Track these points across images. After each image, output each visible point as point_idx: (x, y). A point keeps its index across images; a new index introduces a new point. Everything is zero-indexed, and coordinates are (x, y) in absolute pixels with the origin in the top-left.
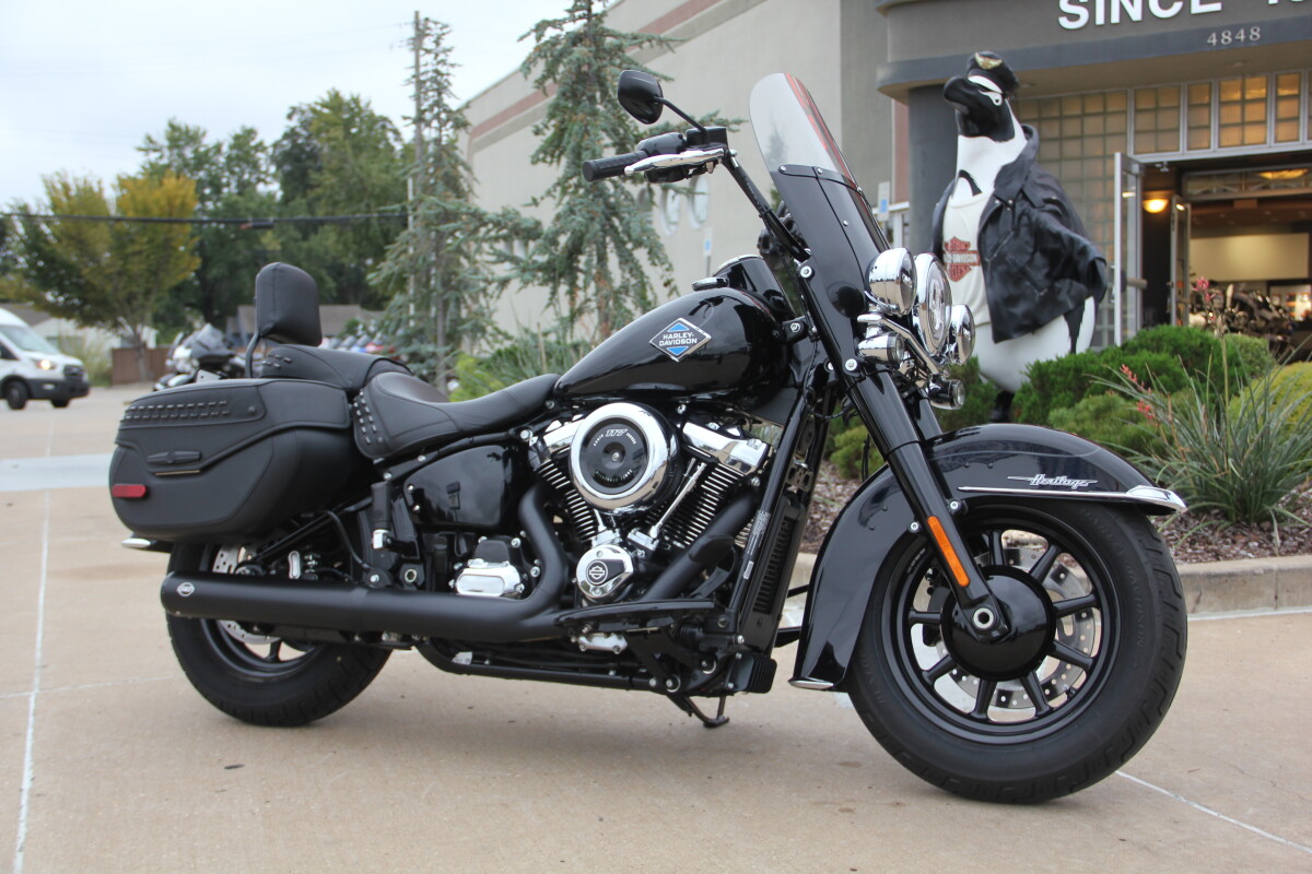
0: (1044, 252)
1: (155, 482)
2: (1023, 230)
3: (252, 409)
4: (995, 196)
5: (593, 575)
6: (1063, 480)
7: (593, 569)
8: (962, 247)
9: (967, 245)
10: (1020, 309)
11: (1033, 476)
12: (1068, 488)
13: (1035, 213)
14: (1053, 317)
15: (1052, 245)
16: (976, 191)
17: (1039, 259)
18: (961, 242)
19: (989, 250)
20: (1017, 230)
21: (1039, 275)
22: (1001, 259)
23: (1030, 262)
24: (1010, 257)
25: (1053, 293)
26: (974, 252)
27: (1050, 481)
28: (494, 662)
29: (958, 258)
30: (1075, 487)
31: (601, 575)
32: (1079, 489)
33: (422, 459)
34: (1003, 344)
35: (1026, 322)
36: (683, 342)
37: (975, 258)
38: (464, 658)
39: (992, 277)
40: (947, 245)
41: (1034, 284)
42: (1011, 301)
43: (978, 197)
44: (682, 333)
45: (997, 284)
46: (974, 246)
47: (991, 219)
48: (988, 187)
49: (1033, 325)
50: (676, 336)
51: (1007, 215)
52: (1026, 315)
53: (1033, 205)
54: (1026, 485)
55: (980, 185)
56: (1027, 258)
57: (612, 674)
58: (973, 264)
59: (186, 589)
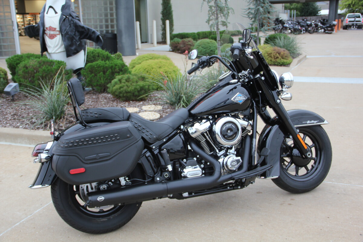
0: (78, 31)
1: (87, 166)
2: (72, 25)
3: (128, 135)
4: (62, 15)
5: (233, 164)
6: (313, 121)
9: (55, 29)
10: (73, 48)
11: (307, 121)
12: (314, 123)
13: (74, 20)
14: (81, 50)
15: (81, 30)
16: (56, 13)
17: (77, 34)
18: (53, 28)
19: (63, 30)
20: (70, 25)
21: (77, 38)
22: (67, 33)
23: (75, 34)
24: (69, 33)
25: (81, 43)
26: (58, 31)
27: (311, 122)
28: (195, 193)
29: (52, 33)
30: (315, 122)
31: (235, 164)
32: (316, 123)
33: (165, 140)
35: (75, 51)
36: (242, 99)
37: (58, 33)
38: (186, 194)
39: (65, 38)
40: (47, 28)
41: (76, 40)
42: (71, 45)
43: (57, 14)
44: (241, 97)
45: (67, 41)
46: (58, 29)
47: (62, 21)
48: (60, 12)
49: (76, 52)
50: (239, 97)
51: (67, 21)
52: (75, 49)
53: (73, 17)
54: (306, 124)
55: (57, 11)
56: (74, 33)
57: (229, 188)
58: (58, 34)
59: (101, 199)
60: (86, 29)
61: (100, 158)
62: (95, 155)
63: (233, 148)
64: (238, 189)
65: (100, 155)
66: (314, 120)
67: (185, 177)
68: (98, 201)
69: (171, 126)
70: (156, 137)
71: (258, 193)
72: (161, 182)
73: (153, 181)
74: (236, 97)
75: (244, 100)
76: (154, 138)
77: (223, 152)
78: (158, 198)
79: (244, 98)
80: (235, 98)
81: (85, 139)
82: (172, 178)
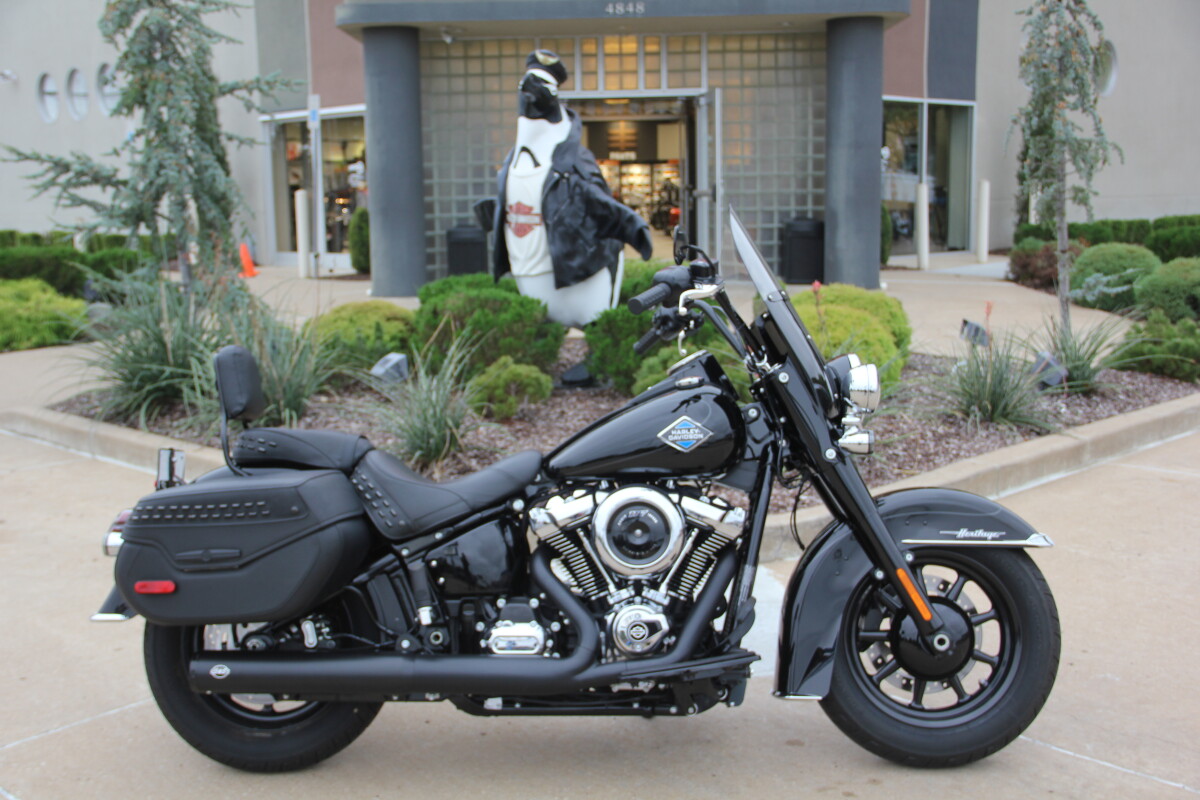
0: (594, 216)
1: (182, 577)
2: (577, 198)
3: (295, 508)
4: (553, 170)
5: (634, 635)
6: (980, 533)
7: (634, 629)
8: (526, 210)
9: (531, 209)
10: (576, 263)
11: (959, 530)
12: (985, 539)
13: (584, 183)
14: (599, 268)
15: (600, 211)
16: (537, 164)
17: (590, 222)
18: (525, 207)
19: (551, 214)
20: (572, 198)
21: (590, 235)
22: (560, 222)
23: (583, 225)
24: (567, 220)
25: (600, 249)
26: (537, 215)
27: (972, 534)
28: (523, 705)
29: (523, 219)
30: (990, 537)
31: (641, 635)
32: (993, 539)
33: (439, 536)
34: (563, 290)
35: (581, 273)
36: (691, 437)
37: (537, 220)
38: (494, 703)
39: (553, 236)
40: (511, 207)
41: (586, 242)
42: (570, 255)
43: (539, 169)
44: (689, 430)
45: (558, 243)
46: (537, 209)
47: (552, 188)
48: (546, 163)
49: (585, 274)
50: (684, 432)
51: (563, 187)
52: (581, 267)
53: (582, 177)
54: (954, 537)
55: (540, 159)
56: (580, 221)
57: (636, 706)
58: (537, 225)
59: (220, 672)
60: (613, 210)
61: (213, 560)
62: (200, 552)
63: (663, 587)
64: (668, 714)
65: (213, 551)
66: (987, 529)
67: (488, 651)
69: (465, 497)
70: (407, 525)
71: (791, 743)
72: (412, 654)
73: (391, 650)
74: (673, 429)
75: (698, 440)
76: (400, 526)
77: (625, 593)
78: (400, 700)
79: (701, 436)
80: (669, 433)
81: (180, 505)
82: (455, 646)
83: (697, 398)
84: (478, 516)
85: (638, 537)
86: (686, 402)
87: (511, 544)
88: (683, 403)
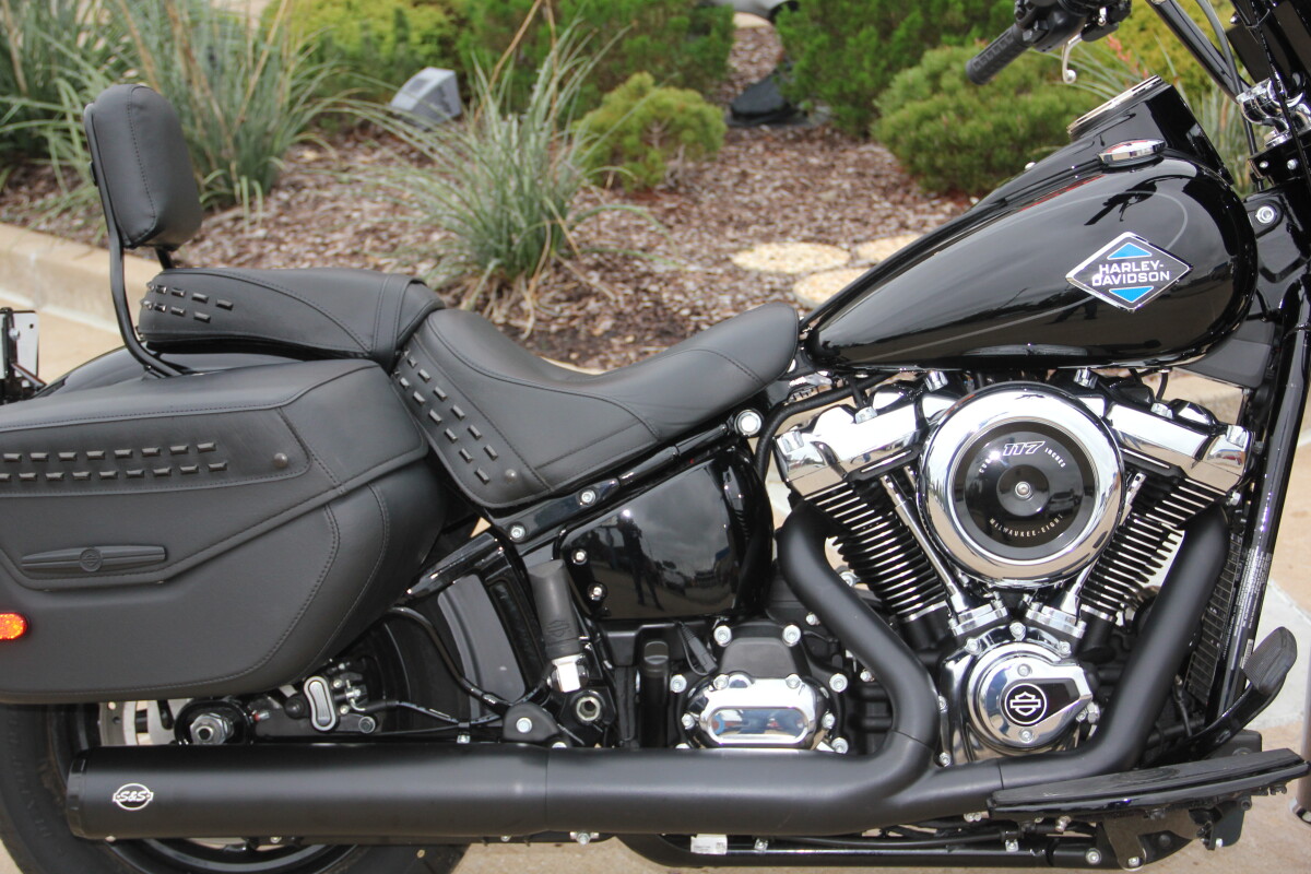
1: (40, 604)
3: (281, 454)
5: (1017, 708)
7: (1017, 698)
28: (772, 845)
31: (1034, 708)
33: (588, 497)
36: (1143, 278)
38: (711, 842)
44: (1139, 262)
50: (1126, 266)
57: (1012, 848)
59: (133, 797)
61: (105, 569)
62: (77, 552)
63: (1070, 600)
64: (1082, 865)
65: (104, 550)
67: (698, 736)
68: (115, 804)
69: (643, 415)
70: (522, 478)
72: (538, 750)
73: (493, 740)
74: (1103, 261)
75: (1157, 286)
76: (508, 479)
78: (512, 841)
79: (1165, 275)
80: (1093, 268)
81: (26, 450)
82: (627, 727)
83: (1146, 189)
84: (671, 451)
85: (1023, 498)
86: (1120, 200)
87: (739, 506)
88: (1111, 203)
